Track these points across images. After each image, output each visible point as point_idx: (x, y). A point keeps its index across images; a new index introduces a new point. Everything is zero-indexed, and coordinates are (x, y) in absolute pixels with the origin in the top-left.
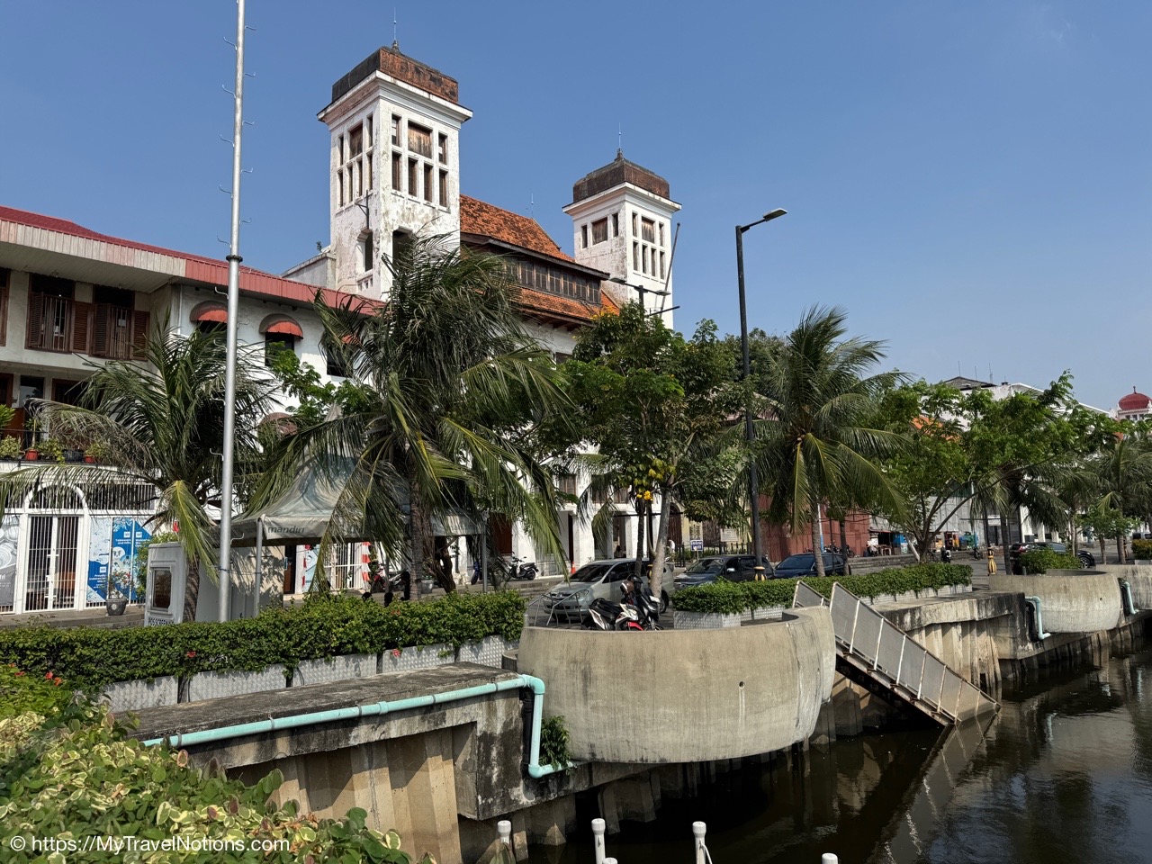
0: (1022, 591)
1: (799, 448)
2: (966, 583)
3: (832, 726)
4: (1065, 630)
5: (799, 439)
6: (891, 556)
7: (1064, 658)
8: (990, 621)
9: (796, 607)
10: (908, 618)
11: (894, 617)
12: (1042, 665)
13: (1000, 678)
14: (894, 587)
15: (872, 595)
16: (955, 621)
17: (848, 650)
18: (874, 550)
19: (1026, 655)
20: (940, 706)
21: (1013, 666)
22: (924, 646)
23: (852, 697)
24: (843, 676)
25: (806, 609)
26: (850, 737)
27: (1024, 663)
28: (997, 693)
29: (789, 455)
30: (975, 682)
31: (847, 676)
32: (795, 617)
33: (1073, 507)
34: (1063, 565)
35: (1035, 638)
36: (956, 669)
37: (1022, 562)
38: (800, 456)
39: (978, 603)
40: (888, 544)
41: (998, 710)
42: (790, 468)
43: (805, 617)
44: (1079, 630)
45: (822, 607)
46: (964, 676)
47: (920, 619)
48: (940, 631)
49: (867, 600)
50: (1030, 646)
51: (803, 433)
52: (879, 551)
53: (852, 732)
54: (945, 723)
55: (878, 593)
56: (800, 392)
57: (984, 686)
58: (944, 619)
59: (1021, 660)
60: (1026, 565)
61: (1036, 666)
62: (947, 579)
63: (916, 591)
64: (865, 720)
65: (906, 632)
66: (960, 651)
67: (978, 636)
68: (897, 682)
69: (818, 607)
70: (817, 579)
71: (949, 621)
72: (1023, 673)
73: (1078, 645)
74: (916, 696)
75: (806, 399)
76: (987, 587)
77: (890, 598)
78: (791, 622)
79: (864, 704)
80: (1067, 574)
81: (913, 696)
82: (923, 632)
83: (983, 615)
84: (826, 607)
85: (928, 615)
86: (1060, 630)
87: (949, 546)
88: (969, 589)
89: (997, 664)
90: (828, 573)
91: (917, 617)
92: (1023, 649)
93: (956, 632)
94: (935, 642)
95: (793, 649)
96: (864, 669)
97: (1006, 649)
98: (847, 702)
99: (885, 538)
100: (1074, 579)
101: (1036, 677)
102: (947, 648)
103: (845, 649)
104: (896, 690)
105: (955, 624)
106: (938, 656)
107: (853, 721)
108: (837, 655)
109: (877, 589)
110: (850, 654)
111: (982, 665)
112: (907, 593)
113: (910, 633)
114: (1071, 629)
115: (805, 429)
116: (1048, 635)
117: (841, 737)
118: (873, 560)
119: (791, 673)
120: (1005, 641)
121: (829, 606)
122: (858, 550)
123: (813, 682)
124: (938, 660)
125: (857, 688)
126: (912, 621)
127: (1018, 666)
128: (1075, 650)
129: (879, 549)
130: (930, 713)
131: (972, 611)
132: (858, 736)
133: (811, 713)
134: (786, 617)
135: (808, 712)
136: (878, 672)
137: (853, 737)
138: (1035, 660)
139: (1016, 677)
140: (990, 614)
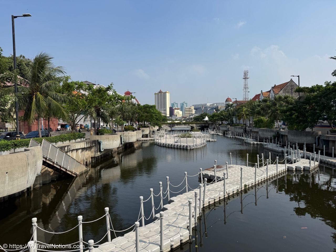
0: (98, 139)
1: (34, 97)
2: (84, 138)
3: (41, 182)
4: (107, 148)
5: (34, 94)
6: (64, 131)
7: (107, 155)
8: (89, 147)
9: (30, 147)
10: (66, 148)
11: (62, 148)
12: (101, 158)
13: (91, 162)
14: (63, 139)
15: (56, 142)
16: (80, 148)
17: (47, 159)
18: (59, 129)
19: (98, 155)
20: (74, 171)
21: (94, 159)
22: (71, 156)
23: (48, 172)
24: (45, 167)
25: (33, 147)
26: (47, 184)
27: (97, 158)
28: (90, 166)
29: (31, 99)
30: (84, 164)
31: (47, 166)
32: (29, 150)
33: (112, 118)
34: (108, 132)
35: (100, 151)
36: (79, 161)
37: (99, 132)
38: (34, 99)
39: (86, 143)
40: (64, 128)
41: (89, 170)
42: (31, 103)
43: (32, 150)
44: (110, 148)
45: (39, 146)
46: (81, 163)
47: (70, 148)
48: (75, 151)
49: (54, 144)
50: (99, 153)
51: (36, 92)
52: (61, 130)
53: (48, 182)
54: (75, 176)
55: (58, 142)
56: (36, 79)
57: (86, 165)
58: (77, 148)
59: (96, 157)
60: (100, 133)
61: (100, 158)
62: (79, 137)
63: (69, 141)
64: (52, 178)
65: (66, 152)
66: (81, 156)
67: (86, 152)
68: (62, 166)
69: (37, 147)
70: (38, 138)
71: (78, 148)
72: (97, 160)
73: (110, 152)
74: (67, 170)
75: (38, 81)
76: (89, 139)
77: (62, 143)
78: (26, 152)
79: (52, 174)
80: (109, 135)
81: (66, 170)
82: (71, 152)
83: (87, 146)
84: (40, 147)
85: (72, 147)
86: (106, 149)
87: (81, 128)
88: (85, 139)
89: (90, 159)
90: (42, 137)
91: (69, 148)
92: (97, 154)
93: (80, 151)
94: (74, 154)
95: (27, 160)
96: (52, 164)
97: (93, 155)
98: (47, 174)
99: (63, 126)
100: (110, 136)
101: (100, 161)
102: (77, 156)
103: (46, 159)
104: (61, 168)
105: (80, 149)
106: (74, 158)
107: (48, 179)
108: (43, 161)
109: (57, 140)
110: (48, 160)
111: (86, 159)
112: (67, 141)
113: (67, 152)
114: (109, 148)
115: (37, 91)
116: (103, 150)
117: (44, 184)
118: (59, 132)
119: (26, 167)
120: (93, 152)
121: (41, 146)
122: (54, 130)
123: (34, 169)
124: (74, 159)
125: (50, 170)
126: (68, 149)
127: (95, 158)
128: (109, 153)
129: (61, 129)
130: (71, 174)
131: (85, 145)
132: (50, 183)
133: (33, 179)
134: (26, 150)
135: (32, 178)
136: (56, 164)
137: (48, 184)
138: (100, 157)
139: (95, 161)
140: (89, 146)
